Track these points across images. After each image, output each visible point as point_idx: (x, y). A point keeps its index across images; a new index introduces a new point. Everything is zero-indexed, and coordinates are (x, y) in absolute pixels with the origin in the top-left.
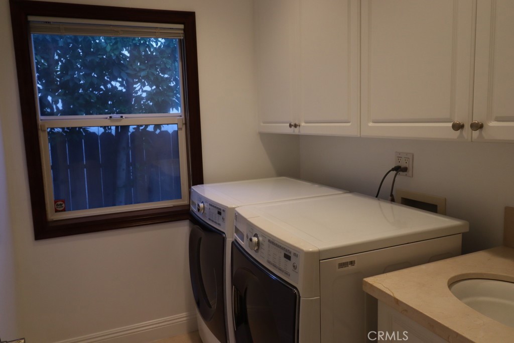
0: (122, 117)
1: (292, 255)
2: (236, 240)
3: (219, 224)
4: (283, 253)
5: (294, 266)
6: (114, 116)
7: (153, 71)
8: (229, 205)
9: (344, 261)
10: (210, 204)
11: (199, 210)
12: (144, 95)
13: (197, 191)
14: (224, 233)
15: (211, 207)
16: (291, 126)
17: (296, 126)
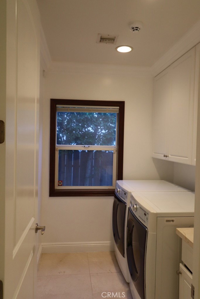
0: (89, 146)
1: (147, 214)
2: (130, 207)
3: (124, 199)
4: (144, 212)
5: (147, 218)
6: (86, 146)
7: (106, 123)
8: (129, 191)
9: (169, 219)
10: (122, 190)
11: (117, 192)
12: (102, 134)
13: (118, 183)
14: (126, 203)
15: (122, 191)
16: (164, 156)
17: (166, 156)
